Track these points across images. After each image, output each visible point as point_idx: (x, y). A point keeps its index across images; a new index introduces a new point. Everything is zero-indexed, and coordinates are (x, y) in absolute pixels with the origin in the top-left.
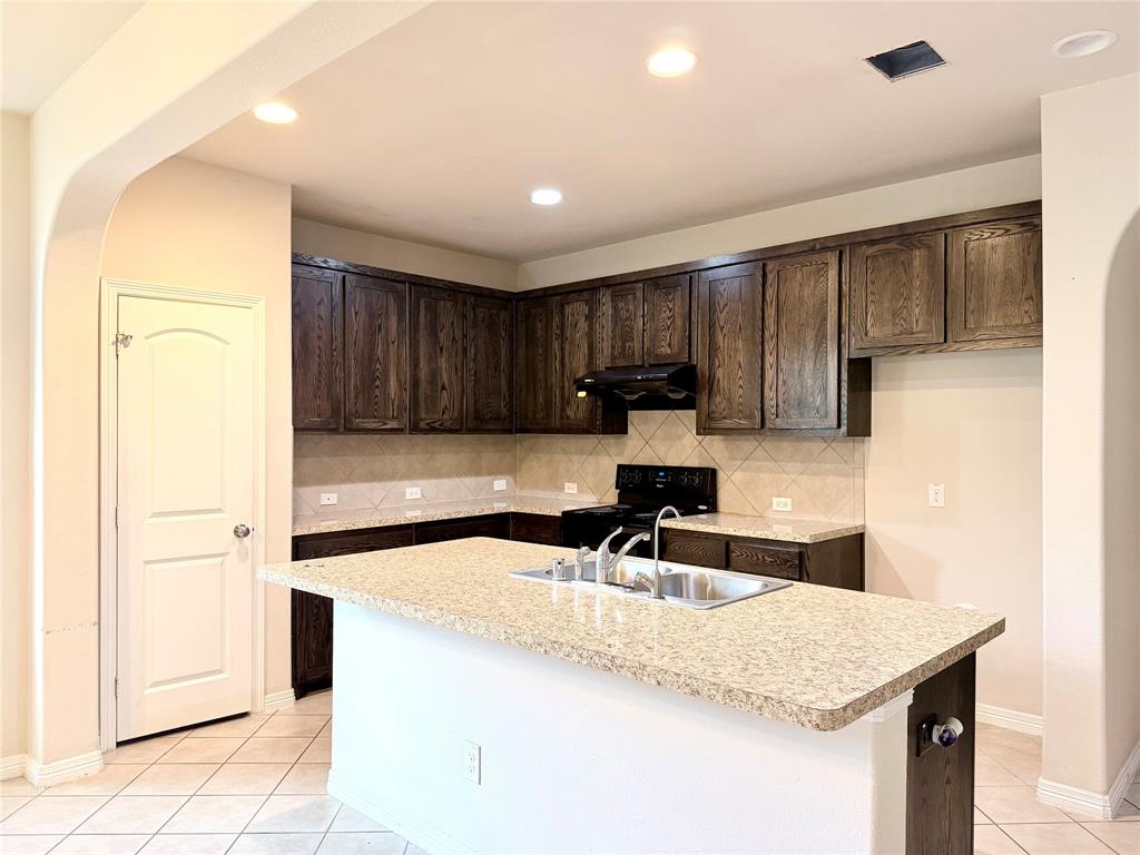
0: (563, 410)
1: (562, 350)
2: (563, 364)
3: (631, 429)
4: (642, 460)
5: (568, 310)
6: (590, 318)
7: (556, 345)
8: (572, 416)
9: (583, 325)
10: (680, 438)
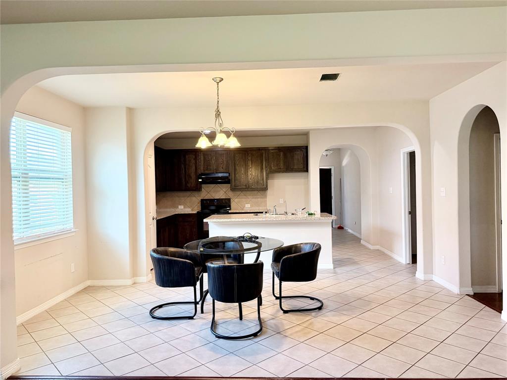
0: (186, 184)
1: (185, 168)
2: (185, 171)
3: (203, 189)
4: (206, 198)
5: (187, 157)
6: (195, 159)
7: (183, 166)
8: (189, 186)
9: (193, 161)
10: (219, 191)
